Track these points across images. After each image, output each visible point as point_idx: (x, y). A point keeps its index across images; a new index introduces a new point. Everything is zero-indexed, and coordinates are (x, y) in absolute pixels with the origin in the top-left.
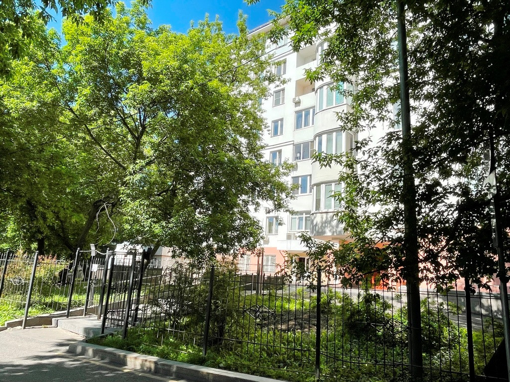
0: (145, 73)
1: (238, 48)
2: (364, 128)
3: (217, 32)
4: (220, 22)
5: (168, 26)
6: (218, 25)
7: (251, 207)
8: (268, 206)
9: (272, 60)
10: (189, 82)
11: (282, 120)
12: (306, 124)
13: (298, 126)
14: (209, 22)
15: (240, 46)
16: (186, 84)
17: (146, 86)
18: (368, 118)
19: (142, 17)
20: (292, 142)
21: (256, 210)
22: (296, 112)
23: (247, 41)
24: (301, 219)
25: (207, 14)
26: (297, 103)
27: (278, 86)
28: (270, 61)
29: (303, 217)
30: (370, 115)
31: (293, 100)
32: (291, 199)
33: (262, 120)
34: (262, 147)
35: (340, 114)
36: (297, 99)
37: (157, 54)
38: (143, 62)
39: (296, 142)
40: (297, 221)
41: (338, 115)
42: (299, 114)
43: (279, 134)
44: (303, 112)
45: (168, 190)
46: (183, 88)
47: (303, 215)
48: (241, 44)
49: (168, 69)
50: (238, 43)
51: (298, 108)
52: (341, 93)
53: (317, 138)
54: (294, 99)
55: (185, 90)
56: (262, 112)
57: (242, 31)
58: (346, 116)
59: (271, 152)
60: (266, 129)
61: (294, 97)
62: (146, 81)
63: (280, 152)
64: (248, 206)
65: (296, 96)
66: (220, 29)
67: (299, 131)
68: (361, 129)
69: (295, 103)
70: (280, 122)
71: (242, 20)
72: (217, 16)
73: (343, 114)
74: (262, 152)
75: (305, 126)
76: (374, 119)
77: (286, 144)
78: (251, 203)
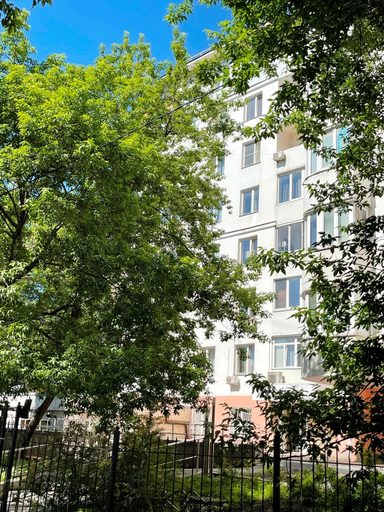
0: (22, 130)
1: (174, 83)
2: (350, 207)
3: (142, 60)
4: (145, 44)
5: (60, 56)
6: (143, 48)
7: (200, 332)
8: (224, 330)
9: (229, 99)
10: (88, 141)
11: (256, 188)
12: (296, 194)
13: (283, 197)
14: (129, 45)
15: (177, 80)
16: (83, 146)
17: (24, 149)
18: (356, 192)
19: (20, 45)
20: (274, 224)
21: (208, 335)
22: (279, 175)
23: (186, 72)
24: (290, 348)
25: (126, 33)
26: (281, 162)
27: (238, 139)
28: (225, 100)
29: (293, 346)
30: (359, 186)
31: (274, 157)
32: (262, 316)
33: (217, 192)
34: (215, 235)
35: (313, 187)
36: (280, 155)
37: (40, 101)
38: (19, 114)
39: (279, 224)
40: (285, 351)
41: (310, 188)
42: (283, 179)
43: (252, 211)
44: (291, 176)
45: (68, 306)
46: (77, 152)
47: (294, 341)
48: (178, 76)
49: (56, 122)
50: (173, 75)
51: (282, 170)
52: (319, 152)
53: (309, 218)
54: (275, 155)
55: (81, 153)
56: (219, 180)
57: (179, 56)
58: (324, 190)
59: (240, 240)
60: (225, 206)
61: (275, 152)
62: (24, 142)
63: (255, 239)
64: (195, 330)
65: (279, 149)
66: (147, 55)
67: (285, 205)
68: (346, 208)
69: (278, 162)
70: (253, 192)
71: (178, 41)
72: (141, 35)
73: (319, 187)
74: (216, 242)
75: (294, 197)
76: (365, 192)
77: (263, 227)
78: (198, 325)
